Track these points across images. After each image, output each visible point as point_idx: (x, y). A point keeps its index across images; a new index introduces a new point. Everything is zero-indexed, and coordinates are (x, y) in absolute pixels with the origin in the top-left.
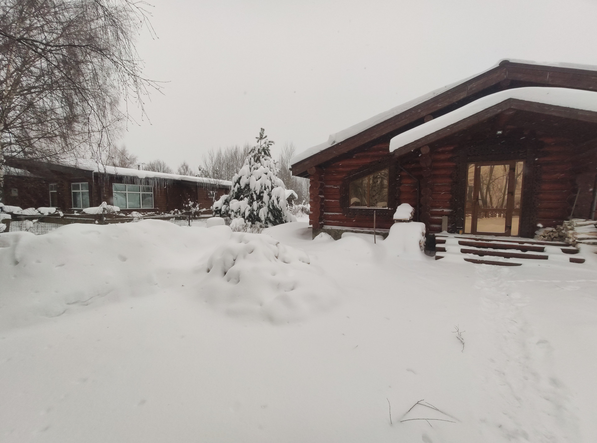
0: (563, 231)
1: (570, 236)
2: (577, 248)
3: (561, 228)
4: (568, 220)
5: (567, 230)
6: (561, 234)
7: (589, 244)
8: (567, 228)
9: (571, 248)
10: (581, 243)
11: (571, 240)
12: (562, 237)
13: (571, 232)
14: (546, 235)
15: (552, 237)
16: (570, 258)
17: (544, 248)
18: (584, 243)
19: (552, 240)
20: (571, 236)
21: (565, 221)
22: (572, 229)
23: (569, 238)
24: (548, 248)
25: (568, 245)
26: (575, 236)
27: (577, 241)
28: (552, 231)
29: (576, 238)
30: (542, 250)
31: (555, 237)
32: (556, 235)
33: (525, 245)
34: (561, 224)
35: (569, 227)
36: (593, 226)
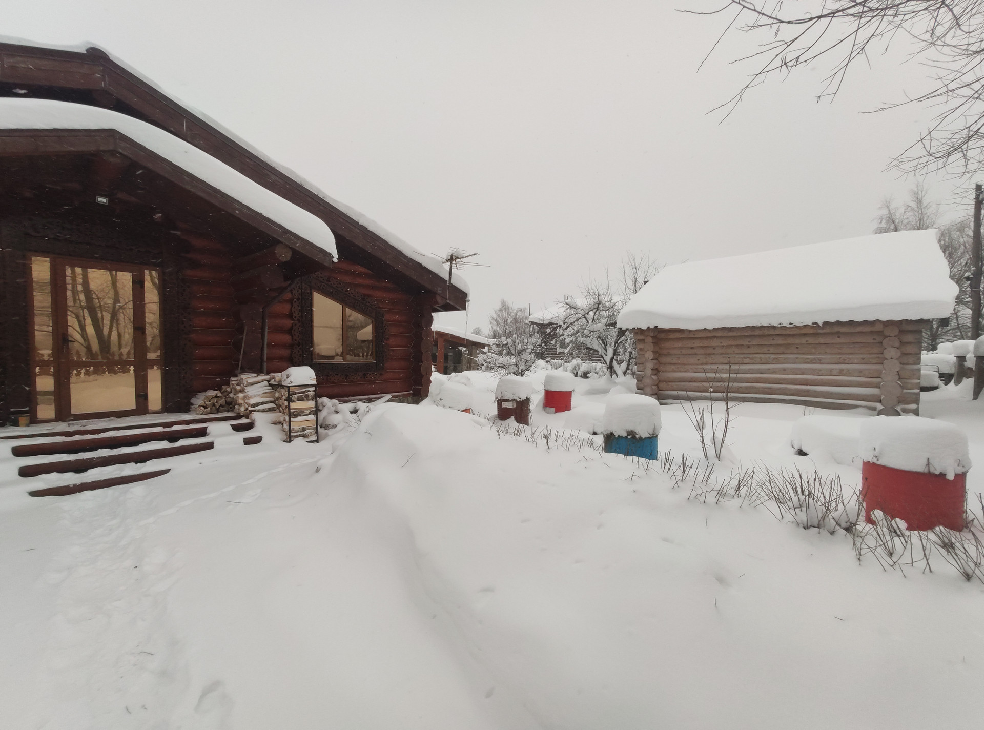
0: (231, 395)
1: (240, 401)
2: (251, 419)
3: (229, 389)
4: (236, 376)
5: (237, 392)
6: (228, 400)
7: (264, 411)
8: (235, 389)
9: (244, 421)
10: (255, 411)
11: (242, 409)
12: (230, 405)
13: (241, 395)
14: (207, 403)
15: (218, 406)
16: (244, 439)
17: (206, 428)
18: (259, 411)
19: (218, 411)
20: (242, 402)
21: (233, 379)
22: (242, 391)
23: (240, 405)
24: (212, 427)
25: (239, 417)
26: (247, 401)
27: (250, 408)
28: (216, 397)
29: (248, 404)
30: (202, 433)
31: (221, 406)
32: (222, 401)
33: (176, 428)
34: (228, 383)
35: (238, 388)
36: (266, 383)
